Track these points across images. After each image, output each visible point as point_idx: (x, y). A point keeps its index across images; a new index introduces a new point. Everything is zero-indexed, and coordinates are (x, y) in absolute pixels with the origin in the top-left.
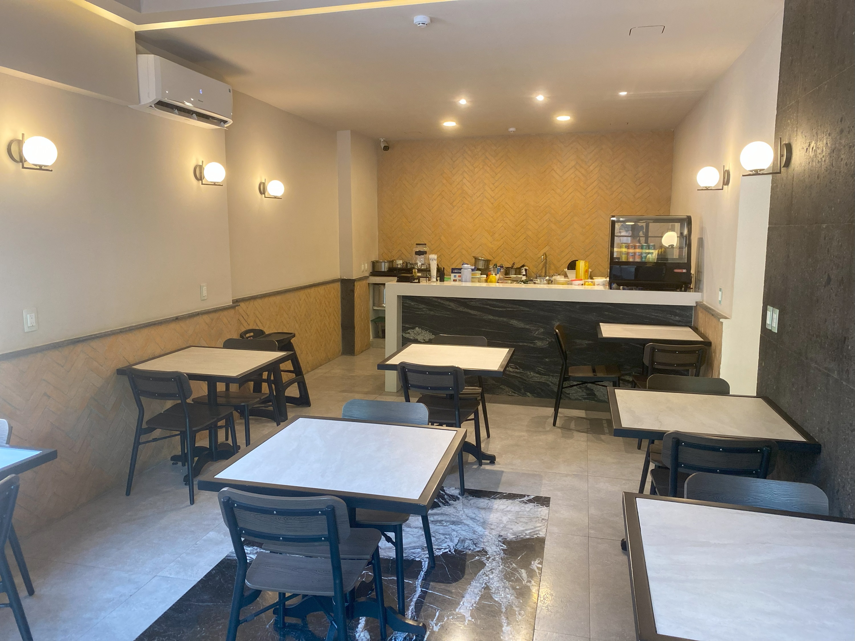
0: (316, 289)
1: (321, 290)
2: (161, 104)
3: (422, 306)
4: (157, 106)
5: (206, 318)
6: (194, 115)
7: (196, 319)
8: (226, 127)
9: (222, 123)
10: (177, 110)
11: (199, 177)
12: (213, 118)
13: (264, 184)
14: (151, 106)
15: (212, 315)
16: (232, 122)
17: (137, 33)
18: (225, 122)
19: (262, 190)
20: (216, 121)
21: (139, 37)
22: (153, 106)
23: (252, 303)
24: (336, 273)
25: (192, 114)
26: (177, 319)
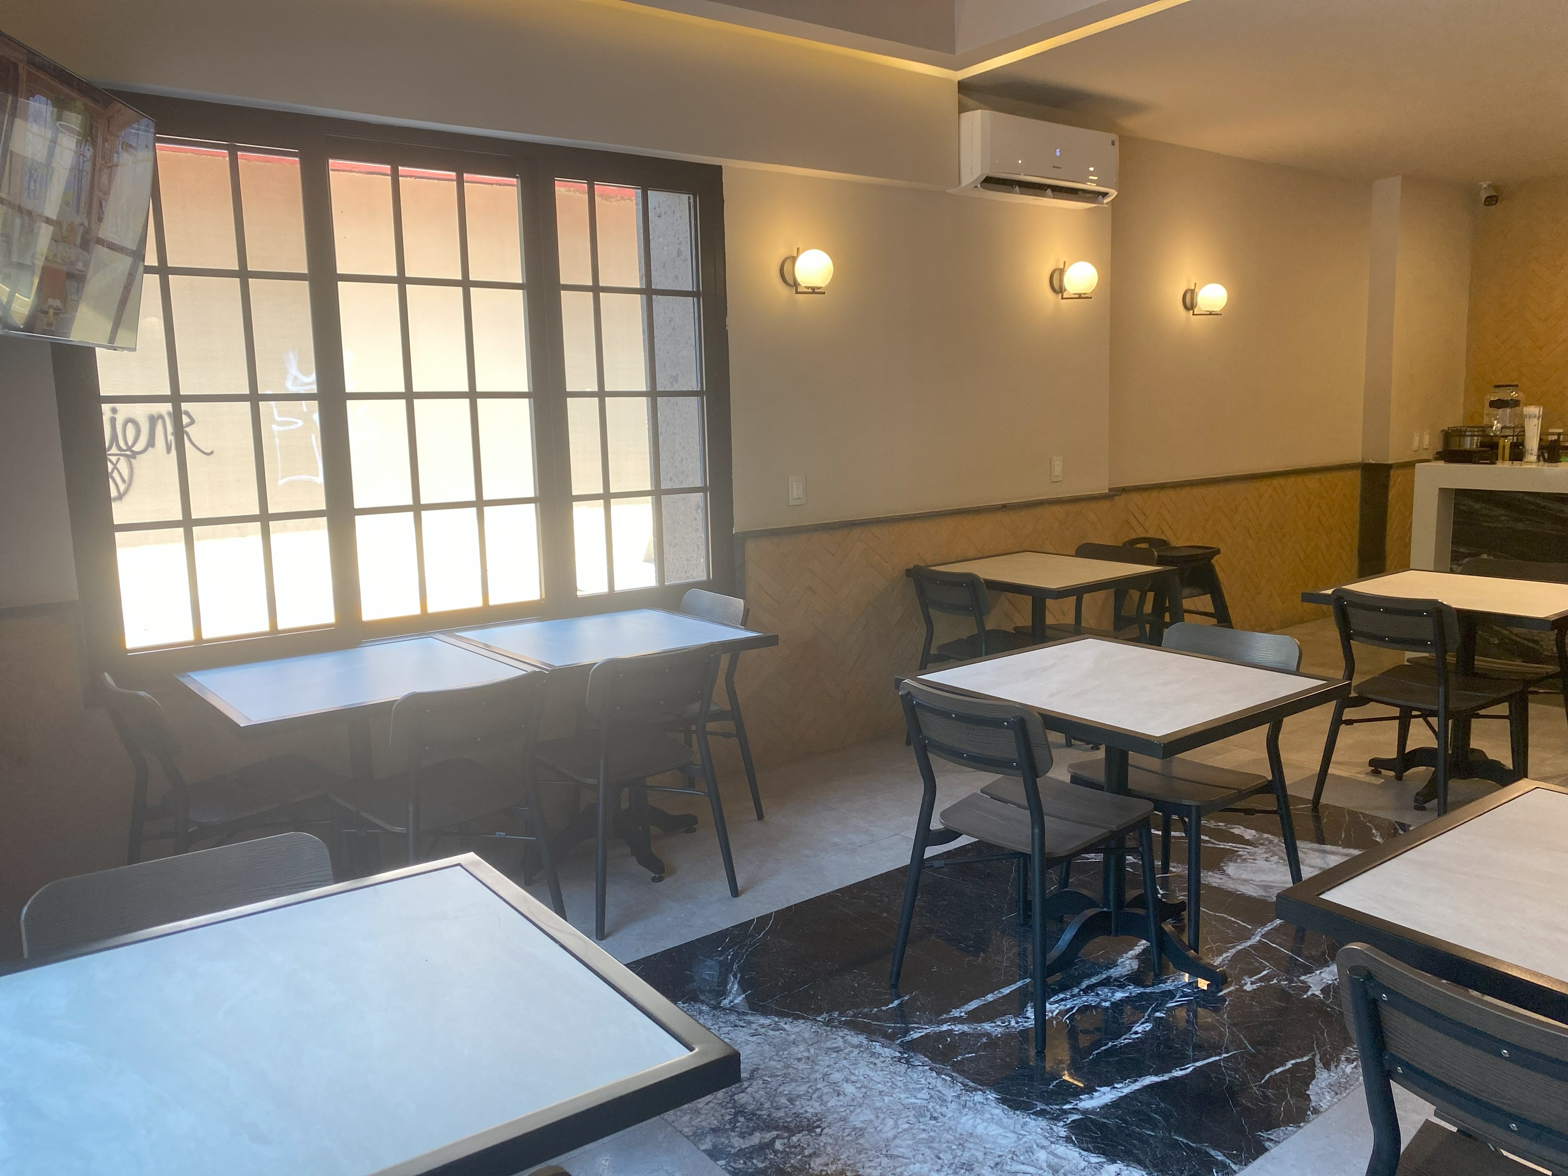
0: (1299, 479)
1: (1312, 482)
2: (990, 182)
3: (1499, 511)
4: (985, 184)
5: (1056, 509)
6: (1049, 191)
7: (1039, 511)
8: (1107, 203)
9: (1100, 197)
10: (1019, 187)
11: (1058, 289)
12: (1085, 191)
13: (1192, 291)
14: (976, 187)
15: (1067, 507)
16: (1116, 193)
17: (960, 83)
18: (1105, 195)
19: (1189, 303)
20: (1089, 195)
21: (964, 87)
22: (979, 186)
23: (1155, 494)
24: (1355, 453)
25: (1046, 190)
26: (1004, 507)
